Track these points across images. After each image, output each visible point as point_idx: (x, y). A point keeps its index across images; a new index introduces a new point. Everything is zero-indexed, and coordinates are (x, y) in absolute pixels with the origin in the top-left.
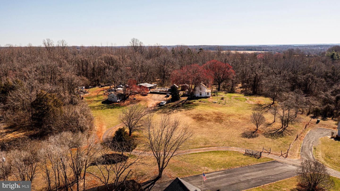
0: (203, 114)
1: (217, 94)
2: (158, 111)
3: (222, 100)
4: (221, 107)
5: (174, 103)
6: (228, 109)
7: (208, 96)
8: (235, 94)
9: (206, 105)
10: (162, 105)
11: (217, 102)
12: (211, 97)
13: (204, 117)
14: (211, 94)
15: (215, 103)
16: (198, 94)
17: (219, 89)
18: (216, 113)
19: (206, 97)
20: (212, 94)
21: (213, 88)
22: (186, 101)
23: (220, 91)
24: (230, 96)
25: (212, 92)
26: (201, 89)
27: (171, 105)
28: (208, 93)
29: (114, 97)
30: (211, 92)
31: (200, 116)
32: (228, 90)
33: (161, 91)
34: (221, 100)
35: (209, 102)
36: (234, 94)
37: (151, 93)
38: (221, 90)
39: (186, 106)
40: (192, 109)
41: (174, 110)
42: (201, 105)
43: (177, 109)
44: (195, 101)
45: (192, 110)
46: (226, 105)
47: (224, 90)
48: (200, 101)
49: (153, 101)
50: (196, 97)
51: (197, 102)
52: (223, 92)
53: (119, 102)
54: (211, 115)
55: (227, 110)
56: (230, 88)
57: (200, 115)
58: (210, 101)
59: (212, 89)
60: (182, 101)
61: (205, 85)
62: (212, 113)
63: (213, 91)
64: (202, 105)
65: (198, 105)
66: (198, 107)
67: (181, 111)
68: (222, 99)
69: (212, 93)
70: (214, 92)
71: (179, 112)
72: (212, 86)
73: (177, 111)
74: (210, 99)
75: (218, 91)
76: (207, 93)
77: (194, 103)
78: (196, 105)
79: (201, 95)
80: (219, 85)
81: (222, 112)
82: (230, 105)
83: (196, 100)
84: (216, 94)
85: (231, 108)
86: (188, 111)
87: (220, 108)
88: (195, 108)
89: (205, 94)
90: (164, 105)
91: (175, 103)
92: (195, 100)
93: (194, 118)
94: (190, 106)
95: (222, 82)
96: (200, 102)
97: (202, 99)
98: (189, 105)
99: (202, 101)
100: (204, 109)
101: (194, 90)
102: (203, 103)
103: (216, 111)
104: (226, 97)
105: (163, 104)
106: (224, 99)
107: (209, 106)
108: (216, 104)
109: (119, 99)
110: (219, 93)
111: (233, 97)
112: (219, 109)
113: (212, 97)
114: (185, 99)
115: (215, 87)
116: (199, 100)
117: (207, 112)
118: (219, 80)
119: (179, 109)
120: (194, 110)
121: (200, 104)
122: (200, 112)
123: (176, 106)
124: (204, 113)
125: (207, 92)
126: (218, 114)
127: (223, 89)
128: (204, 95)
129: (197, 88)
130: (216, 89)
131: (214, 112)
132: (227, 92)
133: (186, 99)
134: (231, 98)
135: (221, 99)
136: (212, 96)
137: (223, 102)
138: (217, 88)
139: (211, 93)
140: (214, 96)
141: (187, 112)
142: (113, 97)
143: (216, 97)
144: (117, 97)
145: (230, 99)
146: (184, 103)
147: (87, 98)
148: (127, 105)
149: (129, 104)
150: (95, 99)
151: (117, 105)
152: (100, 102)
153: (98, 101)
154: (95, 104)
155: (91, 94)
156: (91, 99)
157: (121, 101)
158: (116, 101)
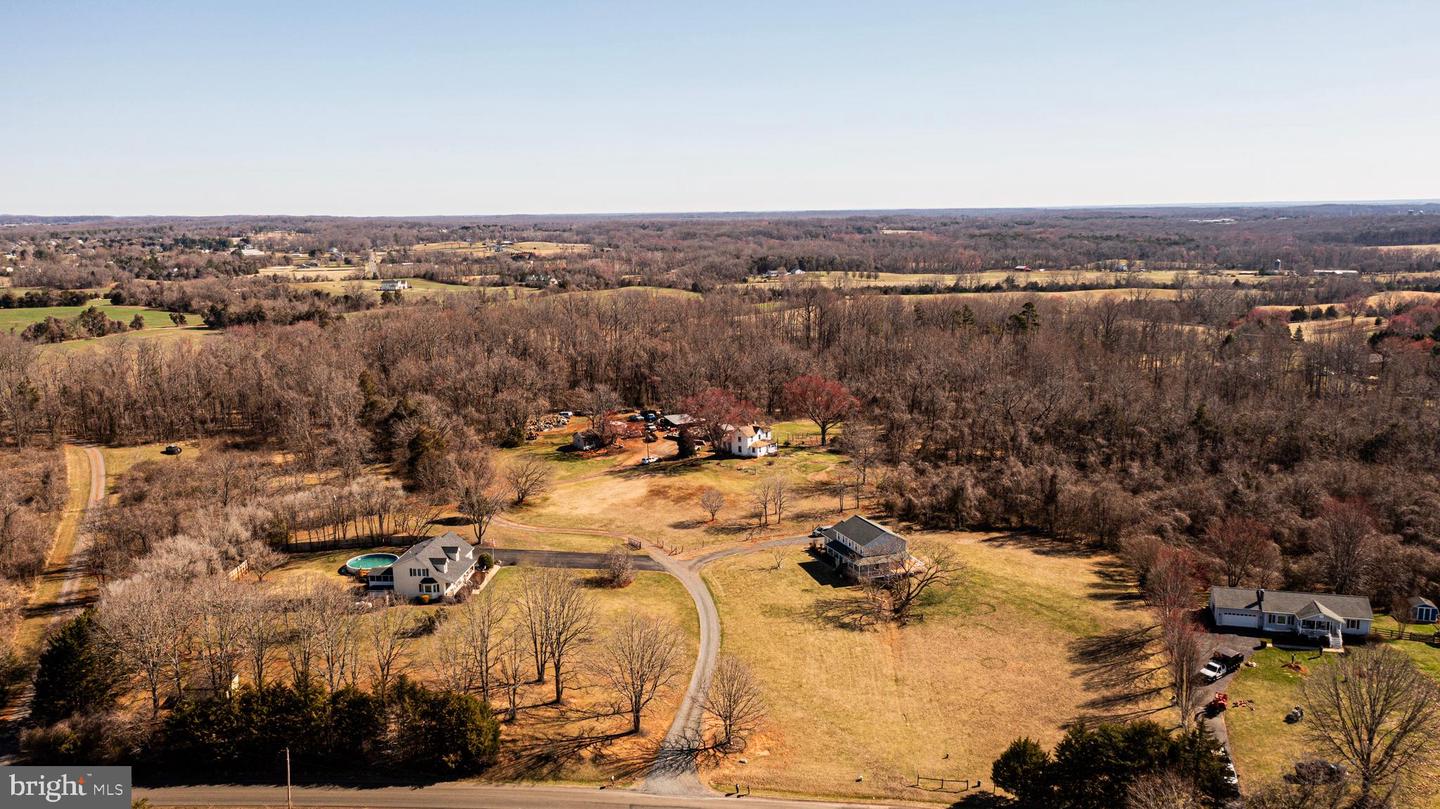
5: (670, 462)
7: (753, 454)
22: (696, 461)
26: (739, 439)
27: (659, 465)
29: (580, 440)
34: (766, 465)
37: (667, 437)
48: (732, 466)
50: (730, 454)
53: (587, 451)
76: (752, 450)
79: (740, 451)
83: (716, 461)
90: (648, 464)
91: (674, 462)
93: (651, 491)
97: (738, 460)
105: (647, 461)
109: (588, 445)
114: (703, 457)
128: (745, 450)
133: (705, 457)
144: (584, 441)
146: (686, 464)
147: (547, 437)
148: (593, 457)
149: (599, 455)
150: (555, 441)
151: (577, 455)
152: (557, 447)
153: (557, 445)
154: (543, 450)
155: (566, 430)
156: (549, 441)
157: (593, 449)
158: (581, 448)
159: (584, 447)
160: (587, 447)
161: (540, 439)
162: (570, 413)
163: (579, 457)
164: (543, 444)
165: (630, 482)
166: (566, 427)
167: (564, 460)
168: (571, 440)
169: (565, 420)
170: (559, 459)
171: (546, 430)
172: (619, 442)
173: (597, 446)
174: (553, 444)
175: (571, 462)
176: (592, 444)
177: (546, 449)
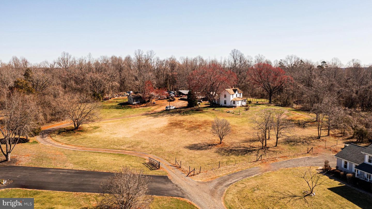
1: (253, 106)
6: (231, 120)
7: (234, 105)
15: (228, 112)
23: (271, 103)
28: (234, 102)
37: (181, 99)
46: (240, 115)
48: (213, 110)
53: (134, 105)
58: (225, 111)
68: (247, 109)
78: (202, 113)
79: (225, 103)
80: (270, 96)
82: (243, 116)
89: (230, 103)
90: (169, 110)
106: (250, 110)
117: (198, 119)
125: (233, 100)
134: (261, 110)
142: (130, 99)
144: (133, 100)
145: (257, 111)
147: (115, 99)
148: (138, 107)
149: (141, 107)
151: (128, 107)
153: (119, 102)
154: (110, 104)
157: (138, 104)
158: (131, 104)
159: (133, 103)
160: (135, 103)
161: (111, 100)
162: (131, 92)
167: (120, 108)
171: (116, 97)
172: (153, 101)
173: (141, 103)
174: (117, 102)
175: (124, 109)
176: (138, 101)
177: (111, 104)
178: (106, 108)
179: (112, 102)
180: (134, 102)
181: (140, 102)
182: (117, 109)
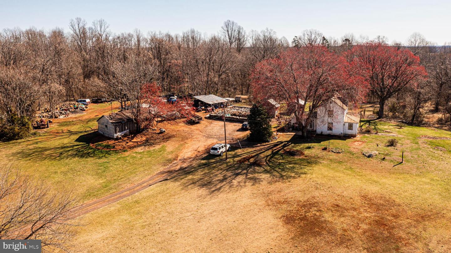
0: (325, 200)
1: (375, 129)
2: (190, 177)
3: (390, 148)
4: (390, 172)
5: (250, 150)
6: (412, 184)
7: (350, 132)
8: (425, 129)
9: (340, 162)
10: (214, 156)
11: (377, 153)
12: (359, 137)
13: (327, 216)
14: (361, 127)
15: (369, 156)
16: (321, 127)
17: (380, 115)
18: (371, 200)
19: (345, 137)
20: (363, 128)
21: (365, 111)
22: (285, 146)
23: (383, 118)
24: (412, 134)
25: (362, 119)
26: (330, 113)
27: (239, 156)
28: (351, 126)
29: (108, 126)
30: (361, 121)
31: (313, 211)
32: (405, 116)
33: (235, 115)
34: (388, 146)
35: (351, 153)
36: (421, 129)
37: (211, 118)
38: (387, 116)
39: (280, 164)
40: (294, 178)
41: (238, 177)
42: (325, 162)
43: (246, 174)
44: (309, 148)
45: (292, 180)
46: (405, 165)
47: (394, 117)
48: (325, 149)
49: (203, 139)
50: (318, 135)
51: (315, 149)
52: (393, 121)
53: (117, 139)
54: (355, 209)
55: (410, 187)
56: (410, 112)
57: (312, 205)
58: (355, 151)
59: (362, 113)
60: (276, 145)
61: (344, 102)
62: (358, 201)
63: (365, 119)
64: (328, 162)
65: (316, 163)
66: (316, 168)
67: (255, 180)
68: (392, 143)
69: (362, 123)
70: (369, 122)
71: (249, 184)
72: (364, 106)
73: (245, 182)
74: (356, 143)
75: (378, 119)
76: (347, 125)
77: (307, 152)
78: (311, 161)
79: (330, 129)
80: (382, 104)
81: (394, 197)
82: (417, 168)
83: (313, 144)
84: (373, 127)
85: (424, 179)
86: (280, 185)
87: (386, 178)
88: (305, 173)
89: (342, 128)
90: (220, 155)
91: (254, 149)
92: (310, 144)
93: (289, 220)
94: (290, 163)
95: (389, 97)
96: (324, 153)
97: (332, 141)
98: (290, 159)
99: (331, 146)
100: (333, 178)
101: (313, 114)
102: (333, 156)
103: (373, 190)
104: (400, 136)
105: (216, 152)
106: (398, 145)
107: (351, 168)
108: (373, 161)
109: (120, 132)
110: (380, 124)
111: (423, 139)
112: (384, 180)
113: (362, 136)
114: (285, 139)
115: (371, 109)
116: (322, 143)
117: (339, 191)
118: (382, 92)
119: (254, 172)
120: (299, 181)
121: (324, 159)
122: (316, 194)
123: (252, 160)
124: (329, 200)
125: (349, 121)
126: (378, 207)
127: (391, 114)
128: (338, 129)
129: (320, 111)
130: (372, 113)
131: (365, 197)
132: (403, 122)
133: (289, 139)
134: (417, 143)
135: (388, 144)
136: (361, 132)
137: (395, 153)
138: (376, 111)
139: (358, 125)
140: (368, 132)
141: (273, 187)
142: (106, 126)
143: (373, 136)
144: (113, 127)
145: (415, 146)
146: (277, 153)
147: (62, 124)
148: (131, 148)
149: (138, 145)
150: (74, 128)
151: (108, 146)
152: (77, 137)
153: (76, 133)
154: (56, 142)
155: (85, 115)
156: (65, 128)
157: (125, 136)
158: (111, 137)
159: (115, 135)
160: (119, 134)
161: (53, 127)
162: (88, 100)
163: (109, 150)
164: (57, 134)
165: (222, 196)
166: (85, 113)
167: (88, 155)
168: (94, 126)
169: (84, 106)
170: (81, 154)
171: (62, 117)
172: (156, 126)
173: (131, 133)
174: (71, 133)
175: (100, 158)
176: (124, 130)
177: (60, 141)
178: (50, 157)
179: (58, 133)
180: (116, 133)
181: (130, 131)
182: (82, 156)
